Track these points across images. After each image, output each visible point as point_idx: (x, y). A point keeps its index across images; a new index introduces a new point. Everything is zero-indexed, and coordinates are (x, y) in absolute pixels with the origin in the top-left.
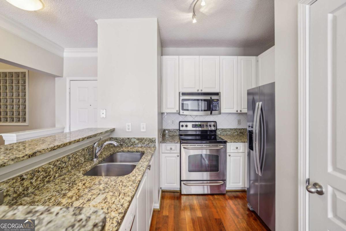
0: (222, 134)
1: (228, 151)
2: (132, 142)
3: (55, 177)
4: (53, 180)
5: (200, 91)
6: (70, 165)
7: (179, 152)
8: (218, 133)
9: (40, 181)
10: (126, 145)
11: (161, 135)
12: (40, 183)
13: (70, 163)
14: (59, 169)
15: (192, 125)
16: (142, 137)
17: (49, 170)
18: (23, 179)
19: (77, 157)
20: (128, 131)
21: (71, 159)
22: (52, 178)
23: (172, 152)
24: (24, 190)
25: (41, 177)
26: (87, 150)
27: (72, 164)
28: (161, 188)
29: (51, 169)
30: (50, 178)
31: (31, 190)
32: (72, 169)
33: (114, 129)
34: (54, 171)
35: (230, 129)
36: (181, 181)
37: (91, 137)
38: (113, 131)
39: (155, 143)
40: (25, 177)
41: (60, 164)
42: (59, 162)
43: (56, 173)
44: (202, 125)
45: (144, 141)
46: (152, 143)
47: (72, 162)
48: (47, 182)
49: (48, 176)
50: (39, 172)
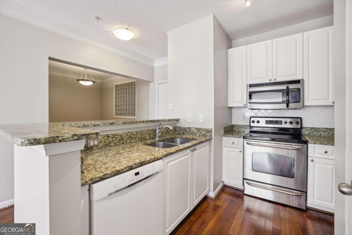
0: (312, 135)
1: (310, 154)
2: (192, 131)
3: (127, 142)
4: (125, 144)
5: (273, 81)
6: (137, 138)
7: (243, 148)
8: (304, 132)
9: (118, 141)
10: (187, 133)
11: (223, 128)
12: (118, 143)
13: (137, 136)
14: (130, 138)
15: (266, 121)
16: (200, 127)
17: (123, 136)
18: (108, 137)
19: (143, 133)
20: (189, 121)
21: (139, 134)
22: (125, 142)
23: (234, 146)
24: (109, 143)
25: (118, 139)
26: (151, 131)
27: (139, 138)
28: (223, 182)
29: (124, 136)
30: (124, 141)
31: (112, 144)
32: (139, 141)
33: (179, 119)
34: (126, 138)
35: (325, 128)
36: (244, 179)
37: (154, 122)
38: (178, 120)
39: (211, 133)
40: (109, 135)
41: (130, 135)
42: (130, 133)
43: (128, 140)
44: (279, 122)
45: (201, 130)
46: (208, 133)
47: (139, 136)
48: (122, 143)
49: (122, 140)
50: (117, 135)
